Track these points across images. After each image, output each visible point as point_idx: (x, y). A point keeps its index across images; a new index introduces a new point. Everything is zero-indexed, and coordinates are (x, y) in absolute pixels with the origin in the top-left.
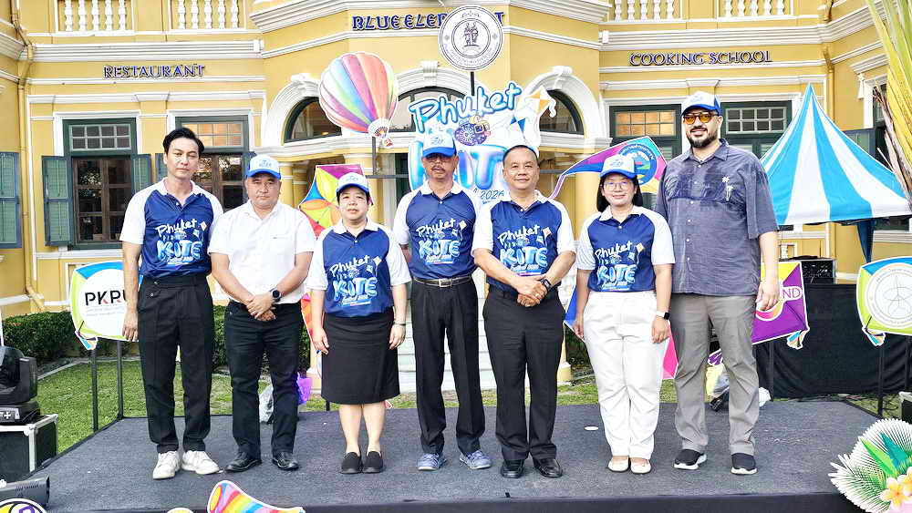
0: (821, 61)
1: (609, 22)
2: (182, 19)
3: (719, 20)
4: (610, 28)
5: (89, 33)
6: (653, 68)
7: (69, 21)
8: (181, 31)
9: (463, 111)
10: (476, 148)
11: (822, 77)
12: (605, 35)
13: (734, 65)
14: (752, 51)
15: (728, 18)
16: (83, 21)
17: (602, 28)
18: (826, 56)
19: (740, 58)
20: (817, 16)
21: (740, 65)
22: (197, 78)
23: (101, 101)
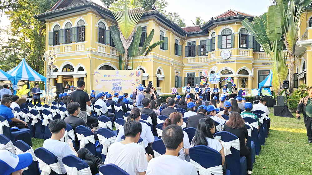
2: (201, 61)
6: (265, 65)
16: (190, 61)
22: (202, 68)
23: (191, 71)
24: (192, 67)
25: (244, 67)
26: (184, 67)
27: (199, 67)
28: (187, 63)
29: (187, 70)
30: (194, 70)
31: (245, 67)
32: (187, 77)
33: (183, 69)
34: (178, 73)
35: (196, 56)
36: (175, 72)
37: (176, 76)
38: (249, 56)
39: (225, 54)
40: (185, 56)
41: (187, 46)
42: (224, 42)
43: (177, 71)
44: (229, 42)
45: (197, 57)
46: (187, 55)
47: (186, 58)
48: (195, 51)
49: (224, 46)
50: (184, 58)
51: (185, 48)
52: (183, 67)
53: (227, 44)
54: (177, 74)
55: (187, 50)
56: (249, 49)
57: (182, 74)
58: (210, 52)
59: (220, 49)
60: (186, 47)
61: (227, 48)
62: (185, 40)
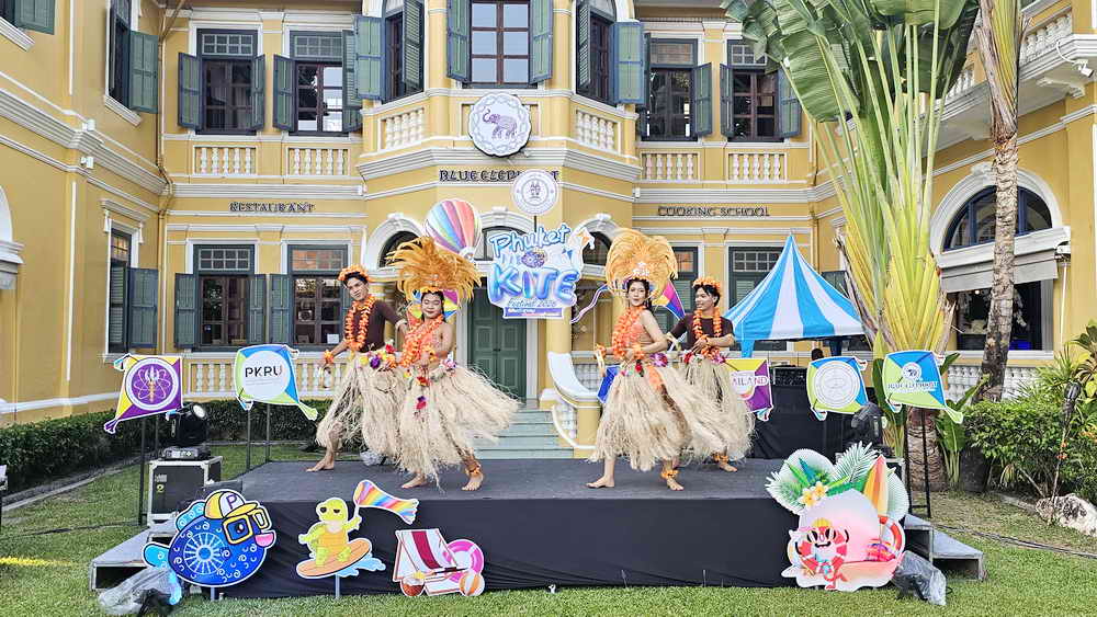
0: (808, 217)
1: (641, 181)
2: (297, 167)
3: (728, 182)
4: (642, 186)
5: (221, 175)
6: (676, 218)
7: (204, 165)
8: (296, 176)
9: (528, 242)
10: (537, 270)
11: (809, 230)
12: (638, 191)
13: (739, 218)
14: (754, 207)
15: (736, 180)
16: (215, 165)
17: (635, 186)
18: (812, 212)
19: (744, 212)
20: (805, 182)
21: (745, 218)
22: (307, 215)
23: (227, 230)
24: (233, 207)
25: (600, 216)
26: (172, 198)
27: (281, 208)
28: (194, 175)
29: (193, 227)
30: (250, 227)
31: (608, 217)
32: (190, 271)
33: (160, 214)
34: (128, 238)
35: (259, 135)
36: (107, 228)
37: (114, 263)
38: (623, 152)
39: (494, 119)
40: (183, 126)
41: (193, 52)
42: (484, 43)
43: (125, 226)
44: (516, 43)
45: (270, 138)
46: (196, 121)
47: (183, 136)
48: (255, 100)
49: (484, 70)
50: (169, 136)
51: (180, 67)
52: (161, 199)
53: (500, 57)
54: (123, 245)
55: (194, 81)
56: (620, 108)
57: (153, 246)
58: (378, 105)
59: (456, 87)
60: (186, 62)
61: (500, 83)
62: (183, 13)
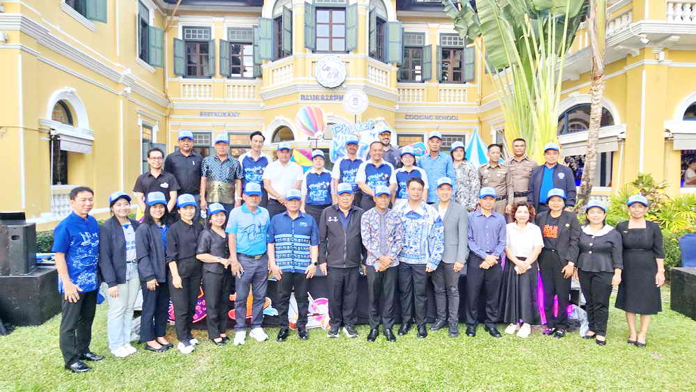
0: (477, 120)
2: (231, 94)
3: (438, 103)
4: (398, 104)
5: (195, 98)
6: (414, 120)
7: (187, 94)
8: (231, 99)
9: (351, 129)
12: (397, 107)
13: (445, 121)
14: (451, 115)
15: (442, 102)
16: (192, 93)
17: (396, 104)
18: (479, 118)
19: (447, 118)
20: (475, 103)
21: (447, 121)
22: (236, 118)
24: (201, 114)
25: (380, 119)
26: (172, 110)
27: (224, 114)
28: (182, 98)
29: (181, 123)
30: (209, 124)
31: (383, 119)
33: (167, 117)
34: (151, 128)
35: (213, 78)
36: (140, 123)
37: (144, 141)
38: (390, 86)
39: (328, 69)
40: (176, 74)
41: (180, 37)
42: (323, 31)
43: (149, 122)
44: (338, 31)
45: (218, 80)
46: (182, 72)
47: (177, 79)
48: (211, 61)
49: (322, 44)
50: (170, 79)
51: (174, 45)
52: (167, 111)
53: (331, 38)
54: (148, 131)
55: (181, 51)
56: (389, 65)
57: (163, 132)
58: (270, 62)
59: (309, 52)
60: (177, 42)
61: (331, 51)
